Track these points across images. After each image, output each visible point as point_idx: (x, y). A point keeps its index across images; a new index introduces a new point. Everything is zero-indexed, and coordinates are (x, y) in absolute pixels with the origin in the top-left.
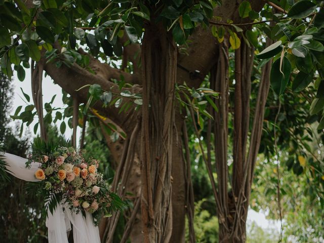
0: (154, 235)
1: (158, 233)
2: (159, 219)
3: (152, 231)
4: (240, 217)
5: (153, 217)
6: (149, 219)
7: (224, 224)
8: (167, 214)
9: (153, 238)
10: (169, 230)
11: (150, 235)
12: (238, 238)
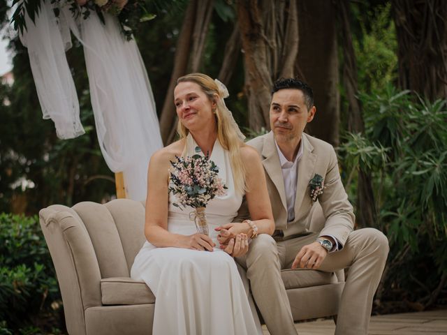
0: (264, 54)
1: (272, 50)
2: (271, 24)
3: (259, 48)
4: (434, 12)
5: (260, 21)
6: (253, 24)
7: (405, 27)
8: (286, 14)
9: (261, 59)
10: (292, 43)
11: (256, 55)
12: (432, 49)
